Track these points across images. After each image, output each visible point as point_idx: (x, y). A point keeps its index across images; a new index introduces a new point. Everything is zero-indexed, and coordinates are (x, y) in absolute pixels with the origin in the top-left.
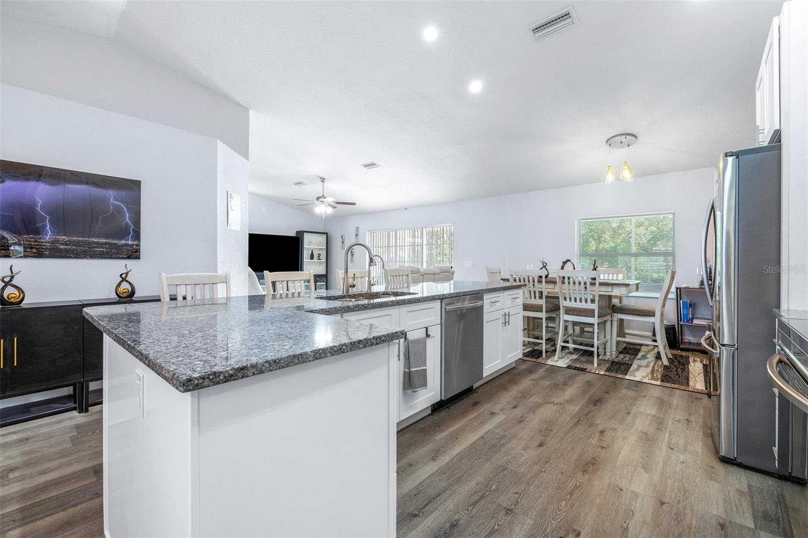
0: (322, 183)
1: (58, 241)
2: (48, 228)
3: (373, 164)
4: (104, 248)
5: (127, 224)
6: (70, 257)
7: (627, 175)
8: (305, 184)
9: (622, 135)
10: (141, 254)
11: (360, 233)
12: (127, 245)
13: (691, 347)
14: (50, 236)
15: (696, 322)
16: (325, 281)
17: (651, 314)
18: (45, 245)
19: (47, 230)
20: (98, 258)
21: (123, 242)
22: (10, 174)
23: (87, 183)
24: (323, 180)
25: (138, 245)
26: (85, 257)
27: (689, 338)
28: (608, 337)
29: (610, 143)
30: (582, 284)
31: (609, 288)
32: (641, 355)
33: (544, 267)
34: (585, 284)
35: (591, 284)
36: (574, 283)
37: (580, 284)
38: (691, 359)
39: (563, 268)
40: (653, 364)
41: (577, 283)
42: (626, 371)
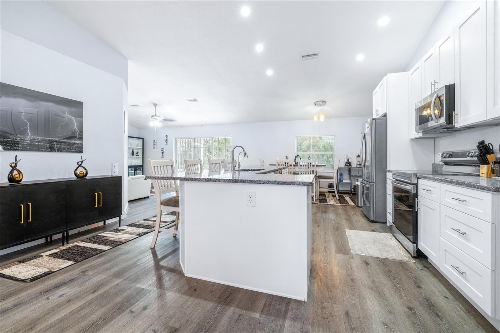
0: (155, 107)
1: (35, 140)
2: (29, 130)
3: (195, 100)
4: (62, 145)
5: (75, 129)
6: (42, 151)
7: (322, 118)
8: (140, 106)
9: (321, 101)
10: (83, 149)
11: (169, 139)
12: (75, 143)
13: (342, 192)
14: (30, 136)
15: (344, 181)
16: (142, 169)
17: (332, 178)
18: (27, 142)
19: (28, 132)
20: (59, 152)
21: (73, 141)
22: (5, 92)
23: (51, 101)
24: (155, 105)
25: (82, 144)
26: (51, 151)
27: (341, 188)
28: (316, 189)
29: (316, 104)
30: (307, 166)
31: (318, 168)
32: (327, 196)
33: (287, 159)
34: (308, 166)
35: (310, 166)
36: (304, 166)
37: (306, 166)
38: (344, 196)
39: (295, 159)
40: (333, 199)
41: (305, 166)
42: (326, 202)
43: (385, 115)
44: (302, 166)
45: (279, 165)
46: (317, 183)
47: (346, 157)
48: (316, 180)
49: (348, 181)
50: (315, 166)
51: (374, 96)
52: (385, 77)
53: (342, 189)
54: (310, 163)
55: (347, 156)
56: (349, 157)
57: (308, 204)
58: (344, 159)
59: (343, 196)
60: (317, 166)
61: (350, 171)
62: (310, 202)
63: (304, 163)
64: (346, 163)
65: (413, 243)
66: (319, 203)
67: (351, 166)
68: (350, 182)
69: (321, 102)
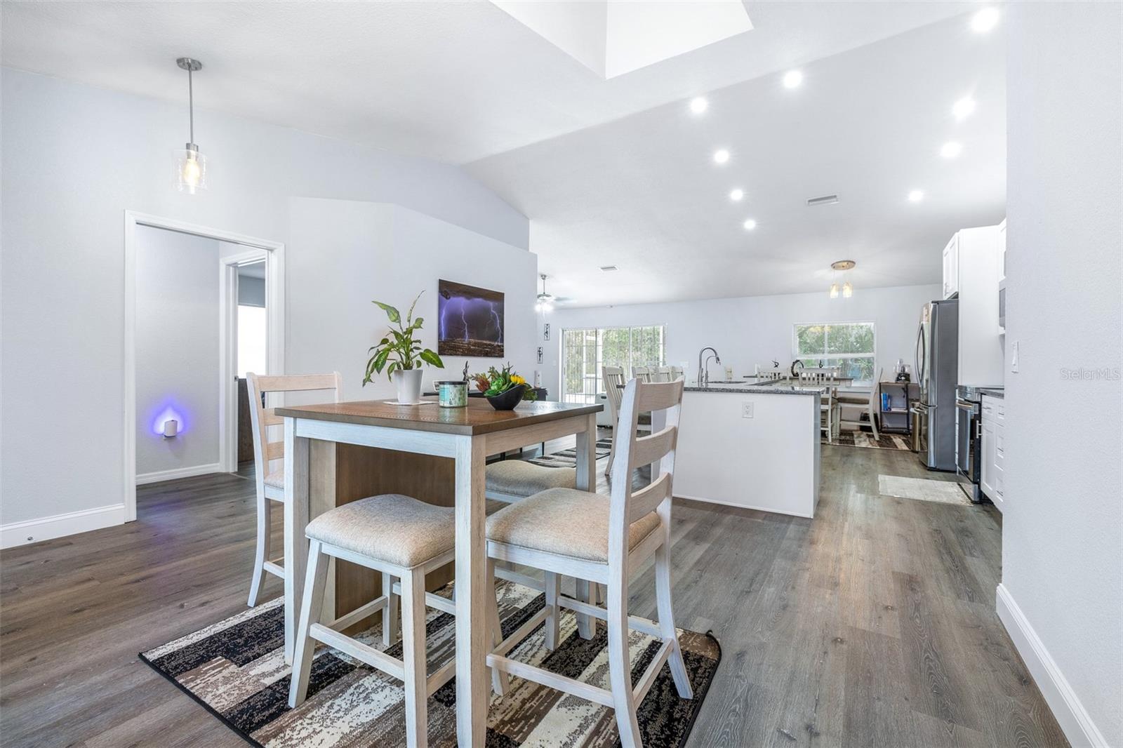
0: (543, 280)
1: (470, 343)
3: (613, 268)
4: (488, 348)
5: (498, 328)
7: (848, 292)
9: (844, 261)
10: (505, 352)
11: (551, 330)
12: (498, 346)
13: (888, 429)
14: (467, 338)
15: (893, 410)
17: (866, 402)
18: (466, 347)
19: (466, 334)
21: (496, 344)
22: (452, 292)
23: (482, 297)
24: (544, 277)
25: (503, 346)
27: (887, 424)
28: (834, 421)
29: (834, 266)
30: (816, 379)
31: (837, 383)
32: (855, 436)
33: (776, 366)
34: (818, 379)
35: (823, 379)
36: (809, 379)
37: (814, 379)
38: (892, 437)
39: (793, 368)
40: (868, 440)
41: (811, 379)
42: (853, 442)
43: (956, 296)
44: (807, 379)
45: (762, 377)
46: (835, 410)
47: (898, 363)
48: (834, 406)
49: (903, 410)
50: (832, 379)
51: (944, 258)
52: (956, 234)
53: (890, 426)
54: (823, 375)
55: (900, 363)
56: (904, 363)
57: (815, 445)
58: (894, 368)
59: (889, 437)
60: (835, 379)
61: (906, 390)
62: (819, 442)
63: (809, 374)
64: (899, 375)
65: (975, 483)
66: (838, 444)
67: (909, 381)
68: (906, 411)
69: (846, 263)
